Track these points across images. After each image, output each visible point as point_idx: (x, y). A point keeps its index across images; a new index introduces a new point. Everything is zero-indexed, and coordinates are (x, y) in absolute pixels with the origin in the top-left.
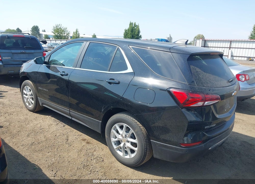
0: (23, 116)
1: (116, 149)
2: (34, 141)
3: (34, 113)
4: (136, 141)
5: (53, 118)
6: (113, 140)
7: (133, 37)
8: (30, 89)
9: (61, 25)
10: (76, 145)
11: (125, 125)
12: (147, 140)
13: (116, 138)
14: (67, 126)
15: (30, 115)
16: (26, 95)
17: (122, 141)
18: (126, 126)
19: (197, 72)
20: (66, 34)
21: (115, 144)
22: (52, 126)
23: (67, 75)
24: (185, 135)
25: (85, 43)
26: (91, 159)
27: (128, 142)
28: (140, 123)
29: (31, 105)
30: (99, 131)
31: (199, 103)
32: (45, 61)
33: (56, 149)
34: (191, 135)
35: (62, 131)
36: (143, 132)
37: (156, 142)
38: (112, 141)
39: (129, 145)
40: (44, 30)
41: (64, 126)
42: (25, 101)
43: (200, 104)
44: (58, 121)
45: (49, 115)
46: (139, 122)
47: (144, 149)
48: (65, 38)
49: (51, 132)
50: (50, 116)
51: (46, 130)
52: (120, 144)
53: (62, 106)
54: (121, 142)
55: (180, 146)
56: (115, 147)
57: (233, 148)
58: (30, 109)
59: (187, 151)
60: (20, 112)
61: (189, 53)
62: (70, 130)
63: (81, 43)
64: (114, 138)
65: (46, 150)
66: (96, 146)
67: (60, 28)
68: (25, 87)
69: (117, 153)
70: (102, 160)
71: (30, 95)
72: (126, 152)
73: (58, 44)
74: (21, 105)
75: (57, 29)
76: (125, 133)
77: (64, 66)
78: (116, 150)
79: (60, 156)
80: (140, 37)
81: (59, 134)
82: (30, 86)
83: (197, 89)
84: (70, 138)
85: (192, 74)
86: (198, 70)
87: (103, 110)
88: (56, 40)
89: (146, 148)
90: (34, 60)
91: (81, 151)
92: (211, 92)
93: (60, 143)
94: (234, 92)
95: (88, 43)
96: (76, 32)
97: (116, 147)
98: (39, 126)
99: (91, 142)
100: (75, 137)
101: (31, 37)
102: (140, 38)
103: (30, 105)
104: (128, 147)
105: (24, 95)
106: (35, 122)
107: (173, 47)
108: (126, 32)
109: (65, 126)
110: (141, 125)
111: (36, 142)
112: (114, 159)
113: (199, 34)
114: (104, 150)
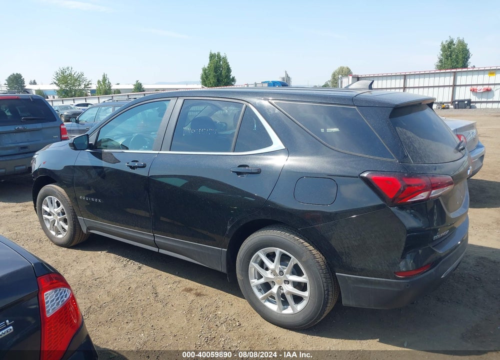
0: (50, 258)
1: (263, 298)
2: (89, 305)
3: (70, 250)
4: (304, 278)
5: (112, 255)
6: (255, 282)
7: (219, 83)
8: (57, 202)
9: (72, 68)
10: (177, 303)
11: (278, 251)
12: (327, 274)
13: (260, 277)
14: (145, 268)
15: (63, 253)
16: (49, 214)
17: (273, 282)
18: (281, 252)
19: (409, 138)
20: (83, 86)
21: (260, 290)
22: (115, 270)
23: (144, 166)
24: (401, 258)
25: (173, 101)
26: (217, 325)
27: (287, 282)
28: (309, 244)
29: (60, 234)
30: (223, 269)
31: (422, 194)
32: (90, 143)
33: (139, 316)
34: (411, 256)
35: (138, 279)
36: (317, 260)
37: (348, 277)
38: (252, 285)
39: (289, 288)
40: (33, 82)
41: (140, 268)
42: (48, 226)
43: (423, 196)
44: (125, 259)
45: (101, 250)
46: (307, 242)
47: (323, 291)
48: (81, 94)
49: (117, 282)
50: (104, 252)
51: (106, 280)
52: (270, 288)
53: (136, 228)
54: (271, 284)
55: (394, 276)
56: (260, 296)
57: (466, 272)
58: (61, 242)
59: (408, 286)
60: (40, 250)
61: (391, 104)
62: (154, 275)
63: (165, 103)
64: (255, 278)
65: (120, 319)
66: (217, 298)
67: (70, 75)
68: (47, 198)
69: (265, 306)
70: (238, 324)
71: (59, 214)
72: (285, 303)
73: (70, 107)
74: (35, 235)
75: (64, 77)
76: (280, 266)
77: (127, 149)
78: (263, 301)
79: (152, 326)
80: (233, 80)
81: (135, 285)
82: (60, 197)
83: (415, 169)
84: (160, 290)
85: (403, 143)
86: (409, 134)
87: (229, 227)
88: (62, 100)
89: (328, 290)
90: (70, 144)
91: (190, 311)
92: (438, 171)
93: (144, 303)
94: (469, 169)
95: (180, 101)
96: (103, 80)
97: (262, 296)
98: (88, 273)
99: (204, 292)
100: (169, 286)
101: (32, 98)
102: (233, 83)
103: (58, 233)
104: (289, 293)
105: (44, 216)
106: (79, 268)
107: (357, 95)
108: (205, 73)
109: (143, 268)
110: (311, 248)
111: (94, 306)
112: (259, 319)
113: (341, 67)
114: (235, 305)
